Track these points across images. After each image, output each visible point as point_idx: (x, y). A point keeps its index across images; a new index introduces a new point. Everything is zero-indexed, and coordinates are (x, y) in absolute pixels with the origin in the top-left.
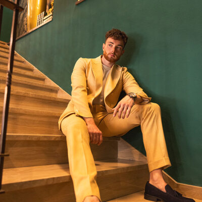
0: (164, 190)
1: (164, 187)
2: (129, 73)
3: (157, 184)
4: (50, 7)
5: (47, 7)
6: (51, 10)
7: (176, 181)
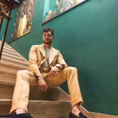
0: (78, 116)
1: (78, 114)
2: (60, 53)
3: (75, 112)
4: (30, 26)
5: (29, 26)
6: (30, 27)
7: (88, 111)
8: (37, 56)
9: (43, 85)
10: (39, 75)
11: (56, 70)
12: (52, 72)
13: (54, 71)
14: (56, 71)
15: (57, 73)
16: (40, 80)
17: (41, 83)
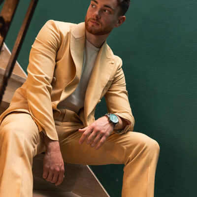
8: (56, 67)
9: (58, 169)
10: (53, 136)
11: (103, 131)
12: (93, 134)
13: (98, 132)
14: (103, 135)
15: (103, 138)
16: (52, 152)
17: (53, 163)
